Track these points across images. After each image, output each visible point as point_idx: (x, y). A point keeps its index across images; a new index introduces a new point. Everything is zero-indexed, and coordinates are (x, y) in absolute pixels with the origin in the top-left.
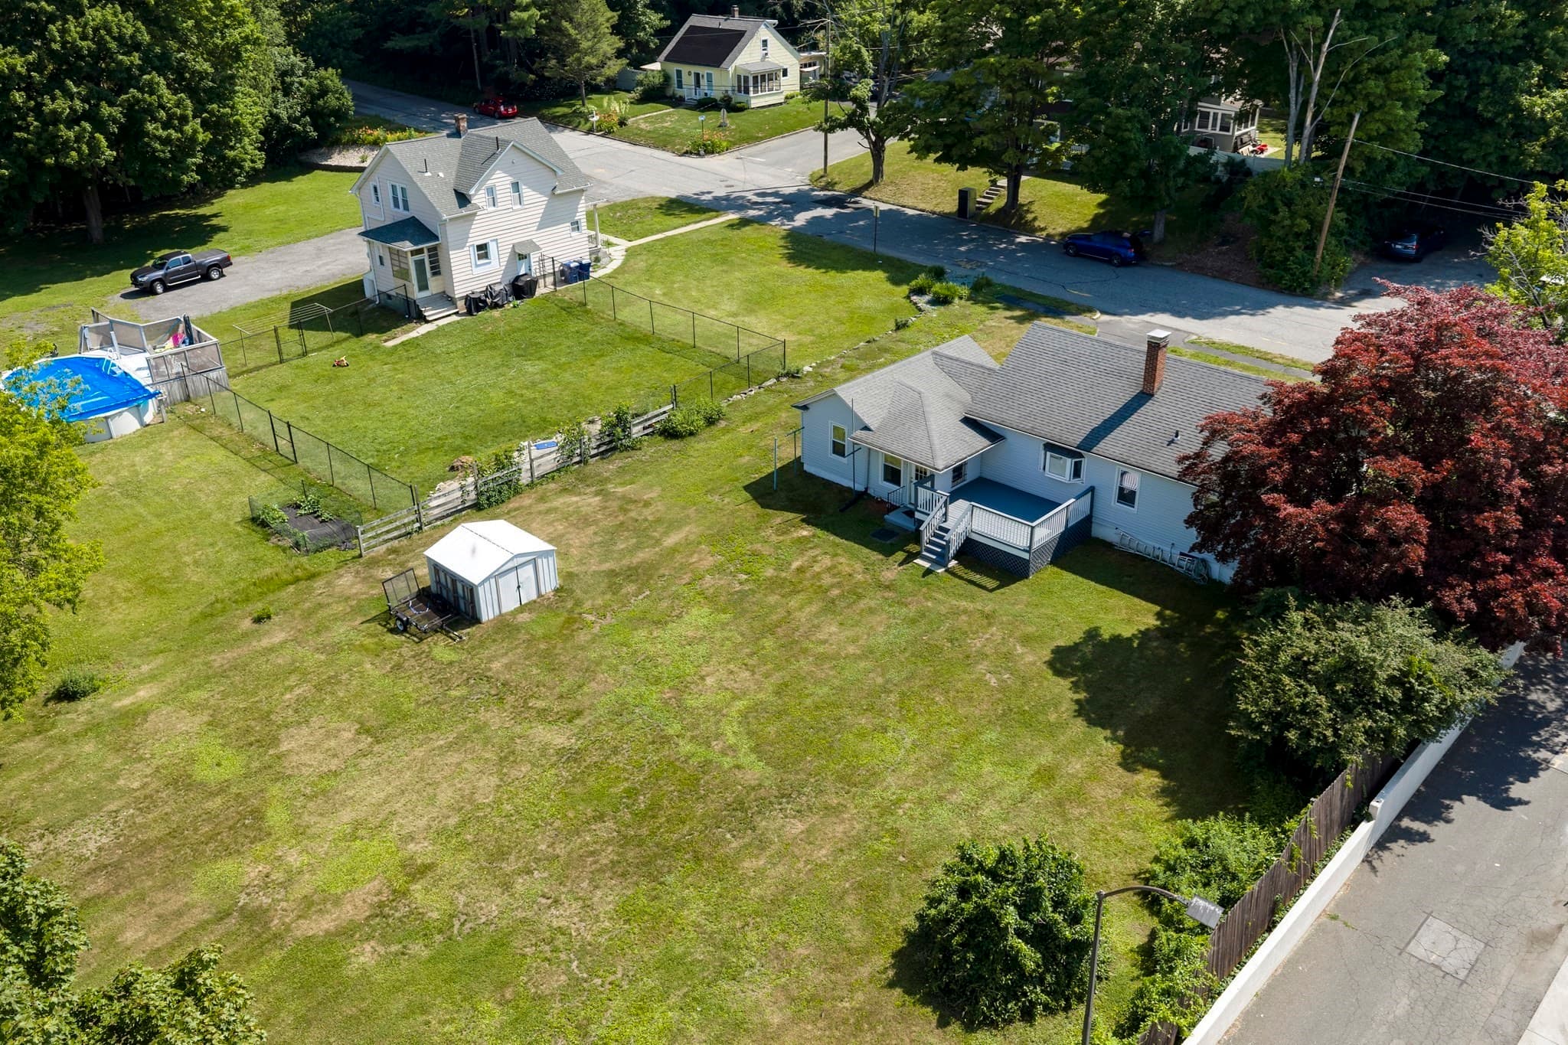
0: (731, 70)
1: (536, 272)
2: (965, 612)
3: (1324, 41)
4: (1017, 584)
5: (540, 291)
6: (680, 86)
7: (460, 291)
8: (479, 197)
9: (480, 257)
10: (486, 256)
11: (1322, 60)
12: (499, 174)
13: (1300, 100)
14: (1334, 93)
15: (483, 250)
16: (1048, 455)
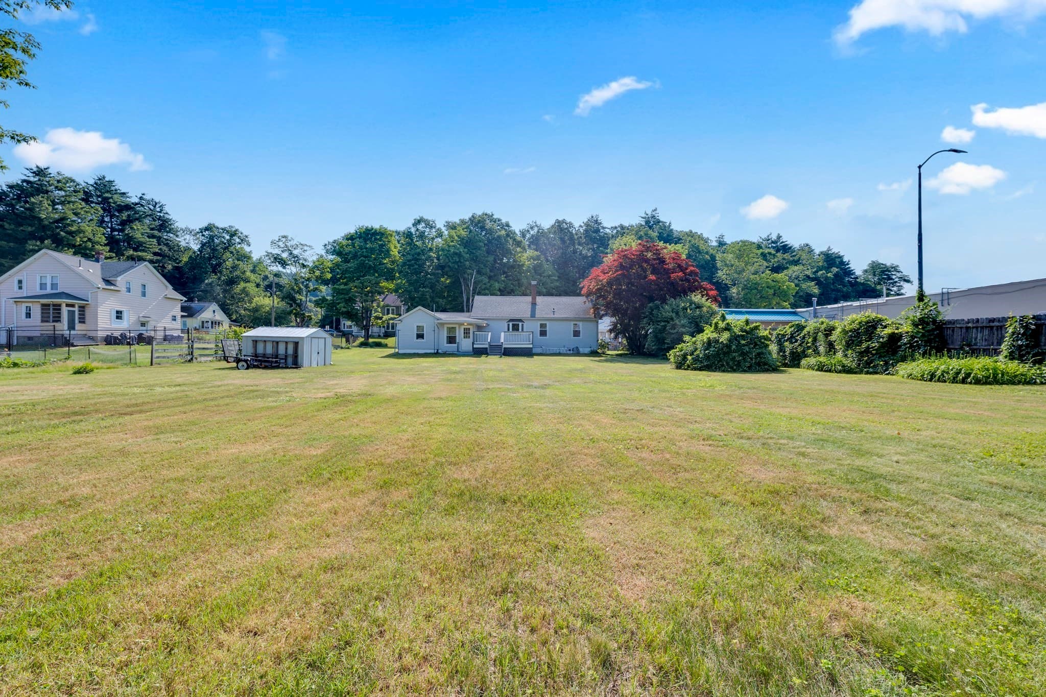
0: (199, 318)
7: (101, 333)
8: (121, 284)
9: (117, 317)
10: (119, 319)
12: (134, 276)
15: (118, 314)
16: (511, 324)
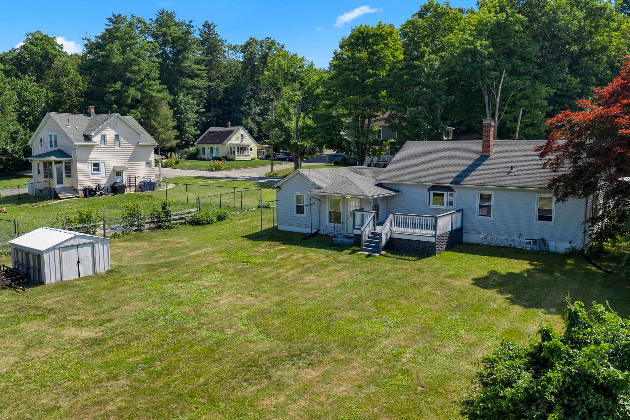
0: (227, 144)
1: (125, 182)
2: (402, 269)
3: (499, 84)
4: (429, 258)
5: (127, 191)
6: (204, 154)
7: (81, 186)
8: (97, 139)
9: (94, 170)
10: (98, 170)
11: (500, 92)
12: (108, 129)
13: (491, 112)
14: (506, 108)
15: (96, 167)
16: (432, 192)
